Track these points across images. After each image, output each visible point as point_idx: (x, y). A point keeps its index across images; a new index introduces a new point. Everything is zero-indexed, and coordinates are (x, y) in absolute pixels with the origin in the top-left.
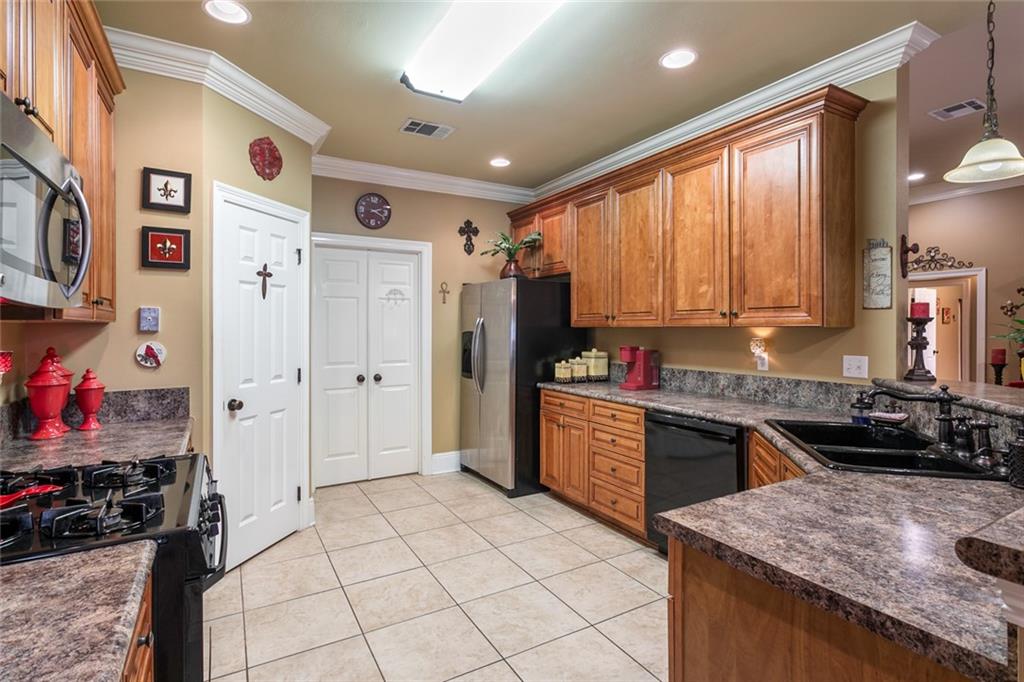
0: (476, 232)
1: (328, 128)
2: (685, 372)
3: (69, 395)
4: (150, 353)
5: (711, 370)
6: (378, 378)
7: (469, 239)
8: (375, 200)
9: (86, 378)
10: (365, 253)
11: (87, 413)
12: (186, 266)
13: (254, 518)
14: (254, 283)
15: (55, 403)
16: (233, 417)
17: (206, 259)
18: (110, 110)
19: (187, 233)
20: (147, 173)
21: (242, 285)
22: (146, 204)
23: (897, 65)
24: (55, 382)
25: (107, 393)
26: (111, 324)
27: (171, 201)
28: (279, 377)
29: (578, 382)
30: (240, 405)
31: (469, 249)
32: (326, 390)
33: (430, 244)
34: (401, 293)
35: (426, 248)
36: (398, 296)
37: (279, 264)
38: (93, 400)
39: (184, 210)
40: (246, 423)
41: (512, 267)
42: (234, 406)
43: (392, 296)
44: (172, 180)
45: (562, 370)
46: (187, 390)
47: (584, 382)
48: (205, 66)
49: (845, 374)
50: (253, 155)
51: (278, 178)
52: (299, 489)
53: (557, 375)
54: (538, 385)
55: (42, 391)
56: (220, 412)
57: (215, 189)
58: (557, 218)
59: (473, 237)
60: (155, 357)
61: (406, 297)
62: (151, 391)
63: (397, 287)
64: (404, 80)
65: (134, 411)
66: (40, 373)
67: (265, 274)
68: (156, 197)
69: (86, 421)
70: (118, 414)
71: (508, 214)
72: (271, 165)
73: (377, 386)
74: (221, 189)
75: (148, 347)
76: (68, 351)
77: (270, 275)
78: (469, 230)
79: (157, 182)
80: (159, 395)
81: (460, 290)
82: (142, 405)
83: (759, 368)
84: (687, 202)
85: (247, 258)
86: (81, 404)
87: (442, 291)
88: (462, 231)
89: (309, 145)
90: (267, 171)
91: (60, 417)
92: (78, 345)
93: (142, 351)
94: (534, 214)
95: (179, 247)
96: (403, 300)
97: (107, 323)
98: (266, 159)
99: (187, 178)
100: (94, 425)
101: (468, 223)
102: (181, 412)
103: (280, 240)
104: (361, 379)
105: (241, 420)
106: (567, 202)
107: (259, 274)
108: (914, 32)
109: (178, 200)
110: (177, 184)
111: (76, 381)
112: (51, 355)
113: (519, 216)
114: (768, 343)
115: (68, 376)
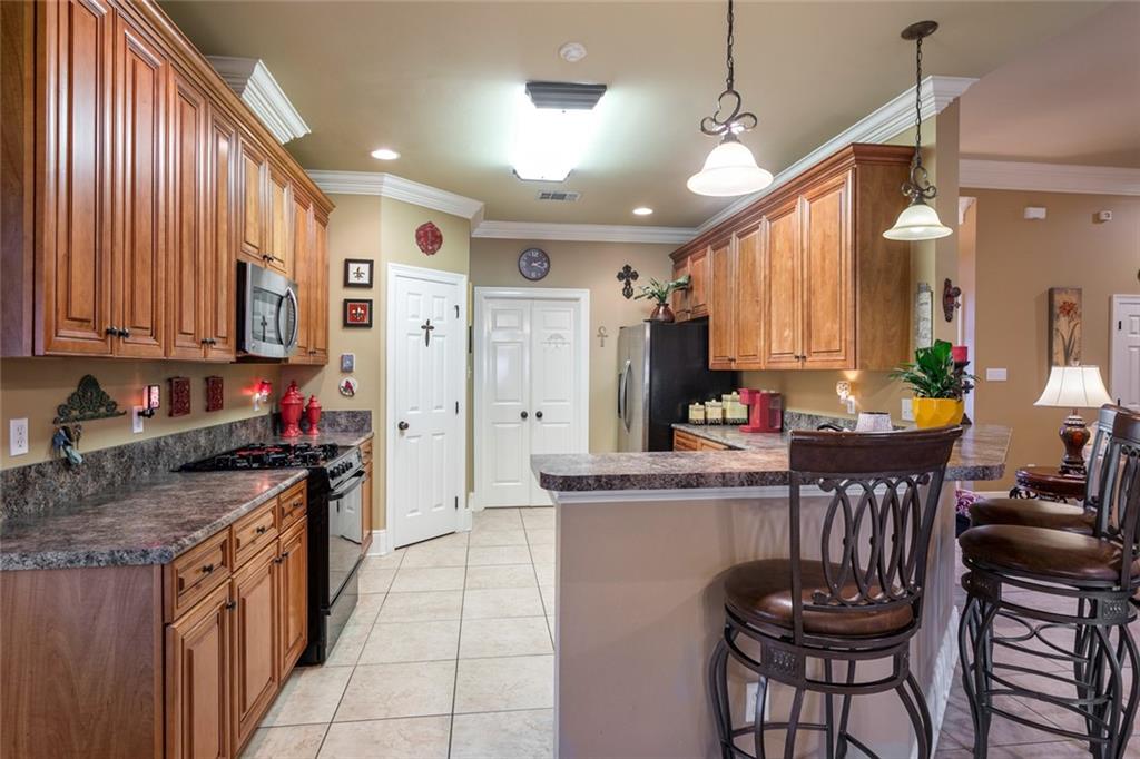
0: (635, 276)
1: (482, 204)
2: (800, 416)
3: (303, 412)
4: (348, 386)
5: (817, 414)
6: (539, 415)
7: (628, 283)
8: (535, 254)
9: (311, 401)
10: (529, 302)
11: (312, 423)
12: (369, 325)
13: (418, 514)
14: (419, 335)
15: (294, 415)
16: (402, 434)
17: (382, 319)
18: (325, 225)
19: (370, 302)
20: (347, 262)
21: (410, 337)
22: (347, 284)
23: (935, 112)
24: (293, 402)
25: (323, 412)
26: (326, 367)
27: (361, 281)
28: (440, 407)
29: (712, 424)
30: (407, 426)
31: (628, 293)
32: (494, 423)
33: (588, 291)
34: (561, 337)
35: (584, 295)
36: (559, 340)
37: (440, 319)
38: (316, 416)
39: (369, 286)
40: (413, 441)
41: (661, 311)
42: (403, 426)
43: (553, 341)
44: (361, 265)
45: (696, 412)
46: (370, 413)
47: (718, 424)
48: (381, 183)
49: (904, 417)
50: (418, 238)
51: (439, 253)
52: (457, 499)
53: (691, 417)
54: (673, 425)
55: (288, 406)
56: (392, 429)
57: (389, 268)
58: (701, 260)
59: (632, 281)
60: (351, 388)
61: (566, 341)
62: (349, 412)
63: (560, 332)
64: (515, 172)
65: (339, 425)
66: (287, 395)
67: (428, 327)
68: (353, 279)
69: (311, 429)
70: (330, 425)
71: (671, 255)
72: (433, 243)
73: (539, 423)
74: (394, 268)
75: (347, 382)
76: (303, 383)
77: (432, 328)
78: (627, 275)
79: (353, 267)
80: (353, 415)
81: (618, 334)
82: (343, 421)
83: (849, 412)
84: (778, 249)
85: (413, 316)
86: (308, 418)
87: (599, 335)
88: (620, 277)
89: (468, 220)
90: (430, 248)
91: (297, 424)
92: (309, 380)
93: (343, 384)
94: (686, 257)
95: (365, 310)
96: (564, 343)
97: (323, 366)
98: (429, 239)
99: (371, 263)
100: (315, 431)
101: (627, 268)
102: (366, 427)
103: (441, 300)
104: (524, 415)
105: (409, 437)
106: (706, 246)
107: (423, 327)
108: (934, 84)
109: (365, 279)
110: (365, 268)
111: (306, 402)
112: (293, 386)
113: (679, 256)
114: (854, 387)
115: (302, 399)
